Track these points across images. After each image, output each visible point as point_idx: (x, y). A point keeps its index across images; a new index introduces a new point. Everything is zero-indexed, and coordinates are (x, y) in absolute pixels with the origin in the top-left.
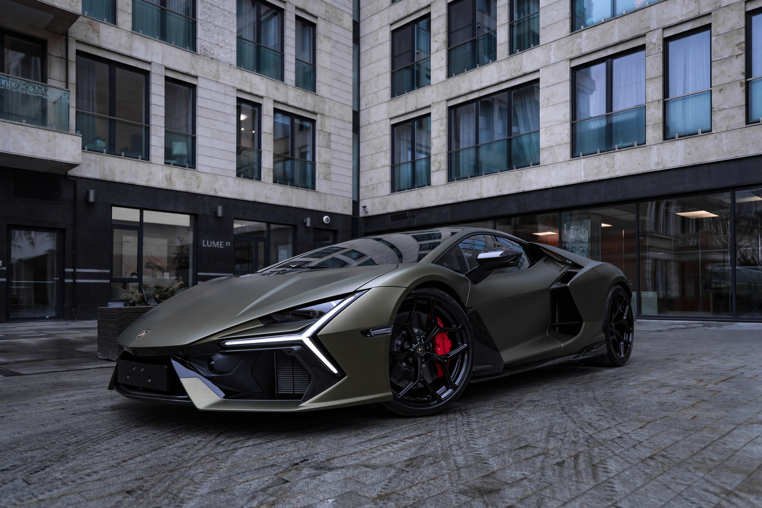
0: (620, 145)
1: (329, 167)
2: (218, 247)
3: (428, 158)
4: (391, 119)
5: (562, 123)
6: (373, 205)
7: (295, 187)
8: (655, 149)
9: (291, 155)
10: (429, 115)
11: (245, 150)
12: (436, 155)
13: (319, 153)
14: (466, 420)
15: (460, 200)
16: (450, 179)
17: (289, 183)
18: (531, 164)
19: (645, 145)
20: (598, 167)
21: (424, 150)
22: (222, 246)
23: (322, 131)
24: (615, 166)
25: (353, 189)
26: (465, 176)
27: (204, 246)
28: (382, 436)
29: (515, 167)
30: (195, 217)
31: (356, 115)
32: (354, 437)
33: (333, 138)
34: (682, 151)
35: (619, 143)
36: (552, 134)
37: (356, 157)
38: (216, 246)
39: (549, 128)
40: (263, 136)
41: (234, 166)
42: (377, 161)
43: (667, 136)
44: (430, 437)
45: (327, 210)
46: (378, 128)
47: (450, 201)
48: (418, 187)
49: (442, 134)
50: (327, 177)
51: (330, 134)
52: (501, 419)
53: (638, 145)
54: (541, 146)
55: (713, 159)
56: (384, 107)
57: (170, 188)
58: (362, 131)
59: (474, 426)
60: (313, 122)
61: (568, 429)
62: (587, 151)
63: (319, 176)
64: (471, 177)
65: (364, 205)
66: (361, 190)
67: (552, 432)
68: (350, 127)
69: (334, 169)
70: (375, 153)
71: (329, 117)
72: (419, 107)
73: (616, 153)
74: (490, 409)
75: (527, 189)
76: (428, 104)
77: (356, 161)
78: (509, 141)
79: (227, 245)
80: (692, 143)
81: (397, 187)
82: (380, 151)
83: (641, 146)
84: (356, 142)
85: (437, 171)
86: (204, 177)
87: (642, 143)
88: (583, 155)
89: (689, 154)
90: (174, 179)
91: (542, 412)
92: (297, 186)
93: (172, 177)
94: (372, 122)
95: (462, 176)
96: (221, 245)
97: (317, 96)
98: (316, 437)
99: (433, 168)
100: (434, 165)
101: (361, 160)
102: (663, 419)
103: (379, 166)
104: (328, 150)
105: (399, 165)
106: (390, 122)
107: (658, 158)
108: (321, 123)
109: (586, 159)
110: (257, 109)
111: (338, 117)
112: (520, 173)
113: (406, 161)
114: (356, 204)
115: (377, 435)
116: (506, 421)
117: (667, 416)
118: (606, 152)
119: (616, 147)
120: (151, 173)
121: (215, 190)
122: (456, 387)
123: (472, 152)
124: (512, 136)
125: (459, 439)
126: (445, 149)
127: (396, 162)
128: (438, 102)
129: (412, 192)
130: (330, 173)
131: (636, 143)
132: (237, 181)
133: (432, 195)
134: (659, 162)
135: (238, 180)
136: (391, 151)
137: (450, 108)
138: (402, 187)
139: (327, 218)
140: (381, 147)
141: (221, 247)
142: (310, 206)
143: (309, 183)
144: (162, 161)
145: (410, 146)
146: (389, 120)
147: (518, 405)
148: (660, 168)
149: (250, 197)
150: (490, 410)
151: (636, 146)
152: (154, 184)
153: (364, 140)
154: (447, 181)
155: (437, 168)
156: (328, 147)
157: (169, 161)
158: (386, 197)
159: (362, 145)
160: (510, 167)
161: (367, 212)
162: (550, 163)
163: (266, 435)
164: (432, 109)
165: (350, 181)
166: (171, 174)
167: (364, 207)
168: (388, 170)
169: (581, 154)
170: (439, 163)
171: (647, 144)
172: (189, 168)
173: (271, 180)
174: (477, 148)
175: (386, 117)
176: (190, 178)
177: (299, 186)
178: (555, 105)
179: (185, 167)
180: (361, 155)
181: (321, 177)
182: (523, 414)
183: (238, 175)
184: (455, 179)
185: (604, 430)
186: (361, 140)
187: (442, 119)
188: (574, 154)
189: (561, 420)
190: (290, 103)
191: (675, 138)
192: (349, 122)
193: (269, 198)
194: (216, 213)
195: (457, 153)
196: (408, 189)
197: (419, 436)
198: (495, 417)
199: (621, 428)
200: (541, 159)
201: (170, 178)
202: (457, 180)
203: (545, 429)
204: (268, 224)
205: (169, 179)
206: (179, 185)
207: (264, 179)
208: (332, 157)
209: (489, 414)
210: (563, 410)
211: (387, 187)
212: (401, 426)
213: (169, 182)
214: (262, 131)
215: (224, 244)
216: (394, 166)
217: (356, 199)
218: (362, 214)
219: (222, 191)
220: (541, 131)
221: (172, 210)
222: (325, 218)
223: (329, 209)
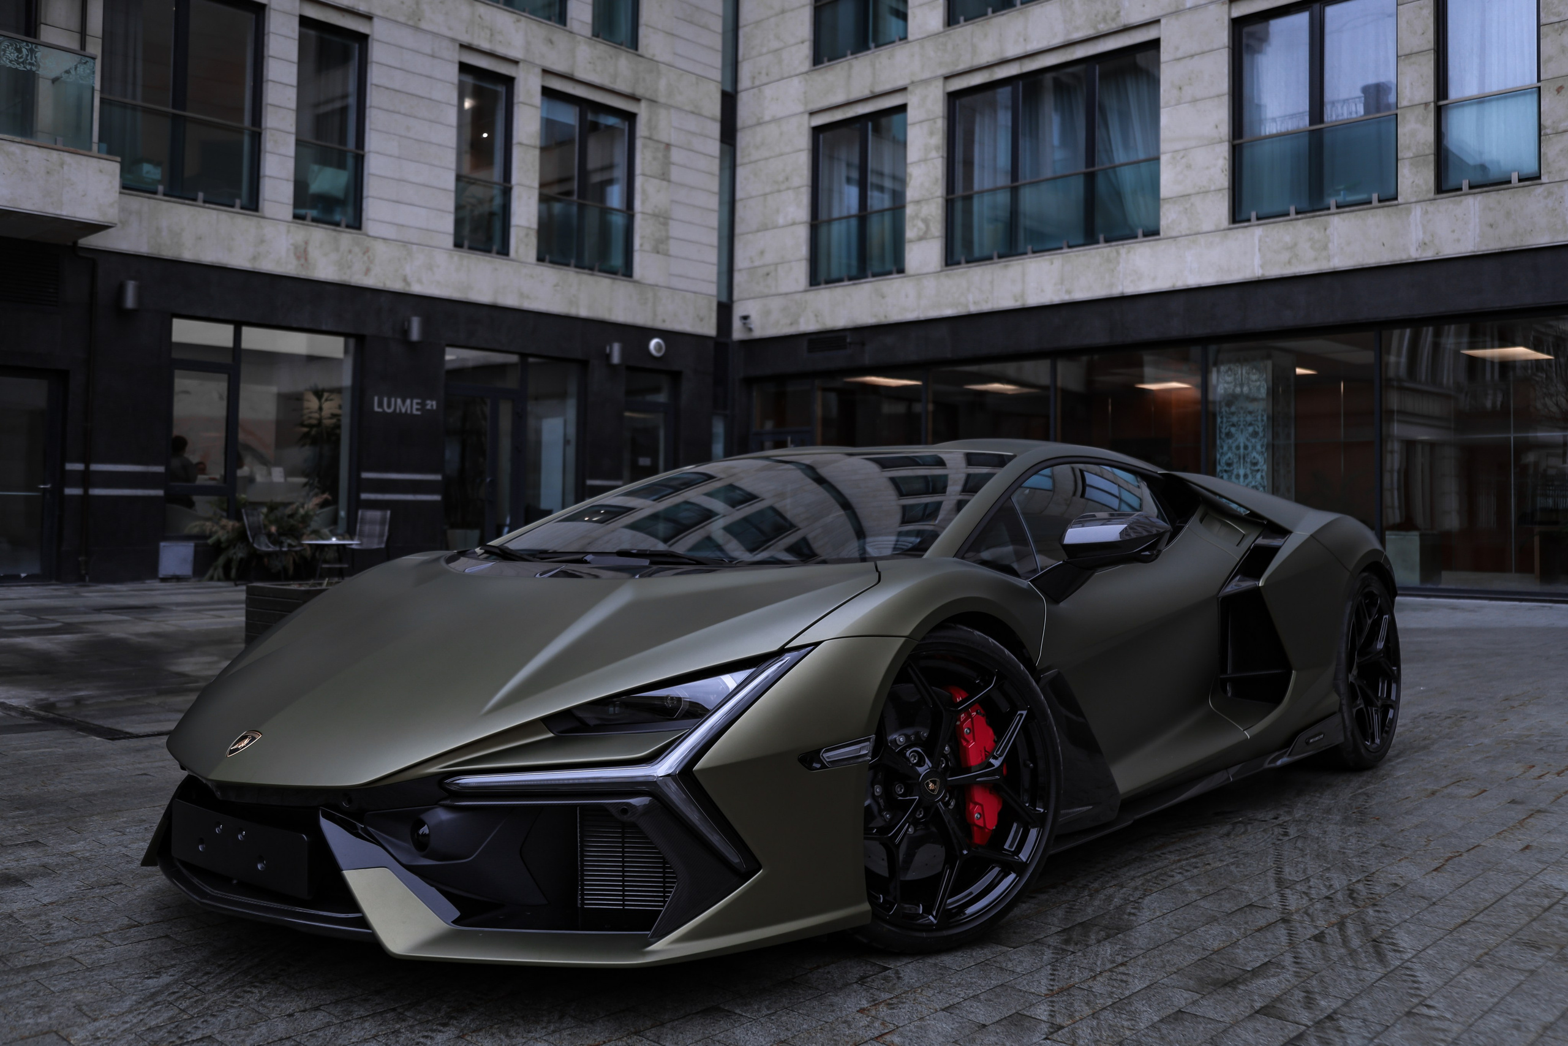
0: (1340, 199)
1: (665, 224)
2: (409, 412)
3: (898, 207)
4: (812, 114)
5: (1213, 142)
6: (767, 313)
7: (586, 271)
8: (1417, 211)
9: (579, 197)
10: (902, 108)
11: (473, 183)
12: (918, 202)
13: (644, 191)
15: (973, 309)
16: (950, 259)
17: (573, 262)
18: (1140, 232)
19: (1395, 202)
20: (1292, 247)
21: (888, 183)
22: (417, 410)
23: (650, 138)
24: (1330, 245)
25: (719, 274)
26: (986, 253)
27: (377, 409)
29: (1101, 238)
30: (359, 342)
31: (729, 101)
33: (676, 155)
34: (1477, 220)
35: (1337, 193)
36: (1189, 166)
37: (726, 198)
38: (403, 410)
39: (1181, 154)
40: (517, 154)
41: (448, 224)
42: (778, 211)
43: (1443, 186)
45: (659, 325)
46: (781, 134)
47: (949, 312)
48: (874, 275)
49: (934, 154)
50: (660, 247)
51: (668, 146)
53: (1380, 201)
54: (1164, 192)
55: (1543, 240)
56: (795, 86)
57: (303, 274)
58: (743, 139)
60: (630, 118)
62: (1266, 210)
63: (641, 245)
64: (1000, 257)
65: (745, 314)
66: (738, 278)
68: (715, 129)
69: (676, 230)
70: (772, 193)
71: (668, 107)
72: (879, 89)
73: (1331, 217)
75: (1130, 289)
76: (900, 83)
77: (726, 208)
78: (1090, 178)
79: (429, 407)
80: (1499, 202)
81: (822, 275)
82: (783, 187)
83: (1387, 203)
84: (727, 164)
85: (921, 239)
86: (380, 248)
87: (1390, 198)
88: (1258, 219)
89: (1491, 226)
90: (314, 253)
92: (591, 269)
93: (310, 249)
94: (767, 118)
95: (977, 253)
96: (415, 406)
97: (640, 59)
99: (910, 233)
100: (914, 226)
101: (739, 206)
103: (781, 221)
104: (665, 183)
105: (830, 221)
106: (809, 123)
107: (1424, 232)
108: (650, 120)
109: (1265, 227)
110: (501, 89)
111: (687, 108)
112: (1114, 254)
113: (845, 213)
114: (725, 310)
118: (1309, 215)
119: (1332, 202)
120: (262, 241)
121: (405, 280)
123: (1003, 199)
124: (1096, 168)
126: (939, 190)
127: (823, 215)
128: (926, 82)
129: (859, 287)
130: (668, 238)
131: (1375, 197)
132: (456, 258)
133: (907, 296)
134: (1427, 241)
135: (457, 254)
136: (810, 189)
137: (952, 97)
138: (835, 274)
139: (658, 344)
140: (787, 179)
141: (415, 412)
142: (620, 316)
143: (617, 261)
144: (288, 212)
145: (855, 175)
146: (806, 116)
148: (1428, 255)
149: (482, 294)
151: (1375, 202)
152: (268, 265)
153: (746, 160)
154: (943, 263)
155: (921, 234)
156: (664, 177)
157: (302, 212)
158: (798, 296)
159: (741, 172)
160: (1090, 237)
161: (750, 330)
162: (1183, 233)
164: (909, 96)
165: (712, 256)
166: (306, 243)
167: (745, 318)
168: (802, 234)
169: (1253, 215)
170: (926, 221)
171: (1400, 199)
172: (348, 226)
173: (532, 254)
174: (1014, 191)
175: (800, 108)
176: (350, 252)
177: (597, 268)
178: (1194, 101)
179: (337, 224)
180: (739, 194)
181: (647, 247)
183: (458, 245)
184: (963, 260)
186: (739, 160)
187: (934, 120)
188: (1238, 216)
190: (580, 75)
191: (1460, 189)
192: (713, 119)
193: (528, 297)
194: (406, 332)
195: (968, 199)
196: (850, 279)
200: (1163, 223)
201: (305, 251)
202: (968, 262)
204: (523, 356)
205: (302, 253)
206: (325, 270)
207: (517, 252)
208: (673, 201)
211: (800, 272)
213: (303, 261)
214: (515, 140)
215: (423, 405)
216: (816, 224)
217: (724, 299)
218: (738, 333)
219: (420, 281)
220: (1164, 159)
221: (306, 326)
222: (654, 343)
223: (664, 321)
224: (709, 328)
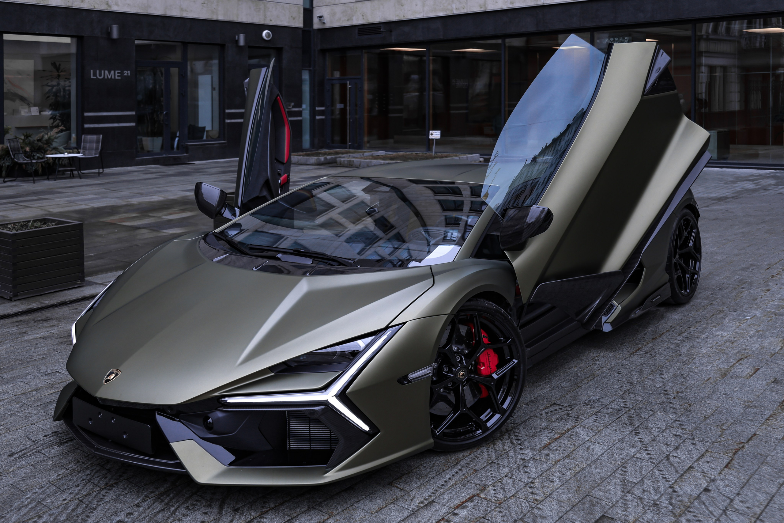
2: (113, 78)
6: (333, 14)
14: (519, 457)
27: (92, 77)
28: (426, 502)
32: (392, 505)
38: (110, 77)
44: (485, 502)
45: (268, 22)
47: (440, 14)
52: (561, 450)
59: (533, 471)
61: (644, 472)
67: (628, 481)
74: (544, 424)
79: (125, 75)
91: (608, 431)
96: (117, 75)
98: (345, 506)
102: (751, 442)
114: (308, 13)
115: (421, 499)
116: (568, 456)
117: (755, 434)
122: (505, 411)
125: (521, 504)
139: (268, 34)
141: (117, 78)
147: (574, 414)
150: (544, 428)
161: (324, 23)
163: (282, 504)
167: (321, 16)
182: (587, 438)
185: (685, 472)
189: (633, 450)
193: (186, 11)
194: (109, 33)
197: (471, 499)
198: (553, 444)
199: (706, 467)
203: (618, 475)
209: (545, 440)
210: (632, 424)
212: (443, 474)
215: (122, 73)
217: (308, 6)
218: (317, 25)
222: (265, 33)
223: (271, 20)
224: (299, 23)
